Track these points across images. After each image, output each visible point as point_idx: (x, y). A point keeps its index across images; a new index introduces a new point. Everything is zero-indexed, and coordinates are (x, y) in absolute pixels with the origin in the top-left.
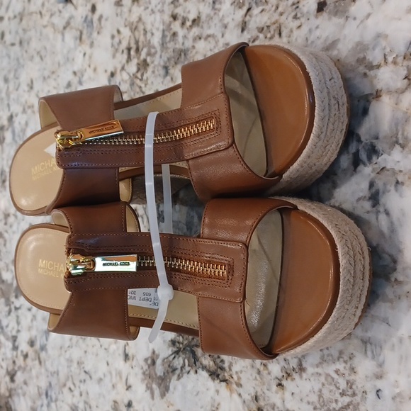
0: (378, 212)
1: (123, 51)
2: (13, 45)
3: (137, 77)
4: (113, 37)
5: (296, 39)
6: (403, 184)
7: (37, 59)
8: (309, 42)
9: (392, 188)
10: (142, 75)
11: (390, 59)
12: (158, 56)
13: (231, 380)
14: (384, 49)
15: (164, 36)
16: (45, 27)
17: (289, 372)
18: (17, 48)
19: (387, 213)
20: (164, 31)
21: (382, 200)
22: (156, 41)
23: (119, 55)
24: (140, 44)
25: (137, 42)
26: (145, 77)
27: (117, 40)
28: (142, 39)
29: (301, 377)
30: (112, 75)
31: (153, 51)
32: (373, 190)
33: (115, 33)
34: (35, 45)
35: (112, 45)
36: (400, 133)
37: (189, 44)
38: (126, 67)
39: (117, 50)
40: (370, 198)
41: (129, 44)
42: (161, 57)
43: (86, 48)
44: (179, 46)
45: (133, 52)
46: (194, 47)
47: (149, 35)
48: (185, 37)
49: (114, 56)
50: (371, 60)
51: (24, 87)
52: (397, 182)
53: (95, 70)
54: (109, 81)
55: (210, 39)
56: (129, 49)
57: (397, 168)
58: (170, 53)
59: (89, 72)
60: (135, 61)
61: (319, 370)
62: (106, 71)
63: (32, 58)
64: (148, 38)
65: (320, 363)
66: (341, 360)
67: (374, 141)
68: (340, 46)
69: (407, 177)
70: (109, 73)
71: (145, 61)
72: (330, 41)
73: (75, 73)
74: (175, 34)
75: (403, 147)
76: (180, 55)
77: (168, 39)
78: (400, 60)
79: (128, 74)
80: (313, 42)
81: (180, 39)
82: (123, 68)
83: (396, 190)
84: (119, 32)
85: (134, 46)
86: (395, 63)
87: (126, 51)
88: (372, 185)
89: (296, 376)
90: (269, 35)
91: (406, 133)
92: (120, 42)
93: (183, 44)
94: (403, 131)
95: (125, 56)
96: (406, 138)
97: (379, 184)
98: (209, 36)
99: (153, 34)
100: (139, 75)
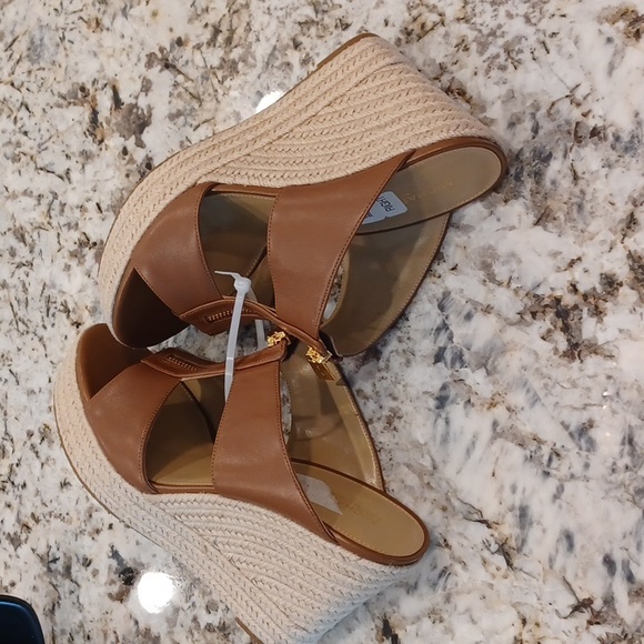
0: (439, 416)
1: (206, 25)
3: (215, 74)
6: (473, 405)
9: (462, 404)
10: (225, 78)
11: (514, 286)
12: (255, 72)
14: (513, 272)
15: (273, 55)
19: (447, 422)
20: (275, 48)
21: (448, 408)
22: (260, 52)
23: (198, 25)
24: (236, 38)
25: (232, 31)
28: (240, 31)
30: (180, 42)
31: (250, 60)
32: (444, 393)
35: (193, 5)
36: (491, 359)
38: (204, 48)
39: (198, 16)
40: (437, 398)
41: (219, 23)
45: (220, 38)
47: (252, 37)
49: (190, 21)
50: (496, 272)
52: (469, 401)
53: (154, 14)
54: (172, 47)
56: (217, 30)
57: (474, 389)
59: (145, 10)
60: (220, 52)
62: (171, 30)
64: (250, 40)
67: (465, 350)
69: (480, 402)
70: (175, 36)
71: (235, 63)
74: (288, 65)
75: (488, 373)
77: (277, 63)
78: (522, 293)
79: (205, 60)
82: (198, 47)
83: (465, 407)
85: (225, 32)
86: (516, 291)
87: (211, 29)
88: (444, 387)
91: (496, 363)
92: (207, 10)
94: (495, 359)
96: (495, 368)
97: (452, 392)
99: (258, 40)
100: (220, 74)
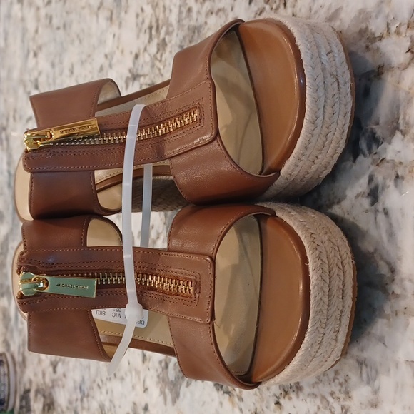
0: (377, 211)
1: (145, 31)
2: (58, 28)
3: (156, 59)
4: (137, 16)
5: (300, 10)
6: (403, 178)
7: (77, 42)
8: (313, 12)
9: (391, 183)
10: (161, 56)
11: (393, 28)
12: (175, 34)
13: (233, 392)
14: (388, 16)
15: (180, 12)
16: (83, 8)
17: (286, 390)
18: (61, 32)
19: (386, 213)
20: (180, 7)
21: (381, 198)
22: (173, 18)
23: (142, 35)
24: (160, 22)
25: (157, 21)
26: (163, 59)
27: (140, 19)
28: (161, 16)
29: (298, 397)
30: (137, 56)
31: (171, 29)
32: (373, 186)
33: (139, 11)
34: (75, 27)
35: (137, 25)
36: (401, 118)
37: (202, 20)
38: (148, 48)
39: (140, 30)
40: (369, 195)
41: (151, 23)
42: (177, 35)
43: (115, 28)
44: (193, 23)
45: (154, 32)
46: (206, 23)
48: (199, 12)
49: (138, 37)
50: (373, 30)
51: (67, 72)
52: (397, 177)
53: (122, 52)
54: (134, 63)
55: (221, 13)
56: (151, 28)
57: (397, 161)
58: (185, 32)
59: (118, 55)
60: (155, 41)
61: (315, 391)
62: (131, 53)
63: (72, 42)
64: (167, 15)
65: (316, 383)
66: (337, 381)
67: (374, 127)
68: (343, 15)
69: (407, 170)
70: (134, 55)
71: (164, 40)
72: (333, 10)
73: (106, 56)
74: (190, 10)
75: (404, 134)
76: (194, 32)
77: (184, 15)
78: (403, 28)
79: (150, 55)
80: (316, 12)
81: (194, 15)
82: (145, 49)
83: (396, 186)
84: (142, 10)
85: (154, 25)
86: (398, 33)
87: (148, 31)
88: (371, 179)
89: (293, 395)
90: (274, 7)
91: (407, 118)
92: (143, 21)
93: (197, 20)
94: (405, 114)
95: (147, 36)
96: (407, 124)
97: (379, 178)
98: (219, 10)
99: (171, 11)
100: (158, 56)
